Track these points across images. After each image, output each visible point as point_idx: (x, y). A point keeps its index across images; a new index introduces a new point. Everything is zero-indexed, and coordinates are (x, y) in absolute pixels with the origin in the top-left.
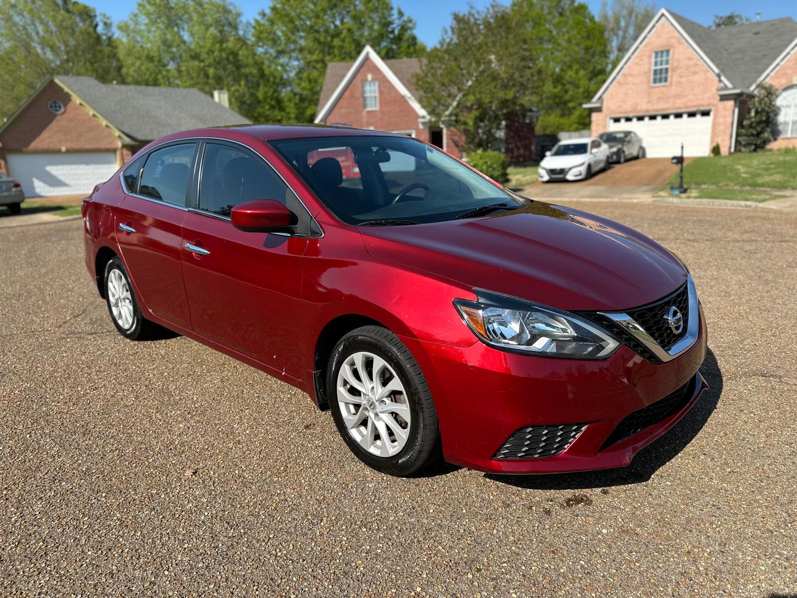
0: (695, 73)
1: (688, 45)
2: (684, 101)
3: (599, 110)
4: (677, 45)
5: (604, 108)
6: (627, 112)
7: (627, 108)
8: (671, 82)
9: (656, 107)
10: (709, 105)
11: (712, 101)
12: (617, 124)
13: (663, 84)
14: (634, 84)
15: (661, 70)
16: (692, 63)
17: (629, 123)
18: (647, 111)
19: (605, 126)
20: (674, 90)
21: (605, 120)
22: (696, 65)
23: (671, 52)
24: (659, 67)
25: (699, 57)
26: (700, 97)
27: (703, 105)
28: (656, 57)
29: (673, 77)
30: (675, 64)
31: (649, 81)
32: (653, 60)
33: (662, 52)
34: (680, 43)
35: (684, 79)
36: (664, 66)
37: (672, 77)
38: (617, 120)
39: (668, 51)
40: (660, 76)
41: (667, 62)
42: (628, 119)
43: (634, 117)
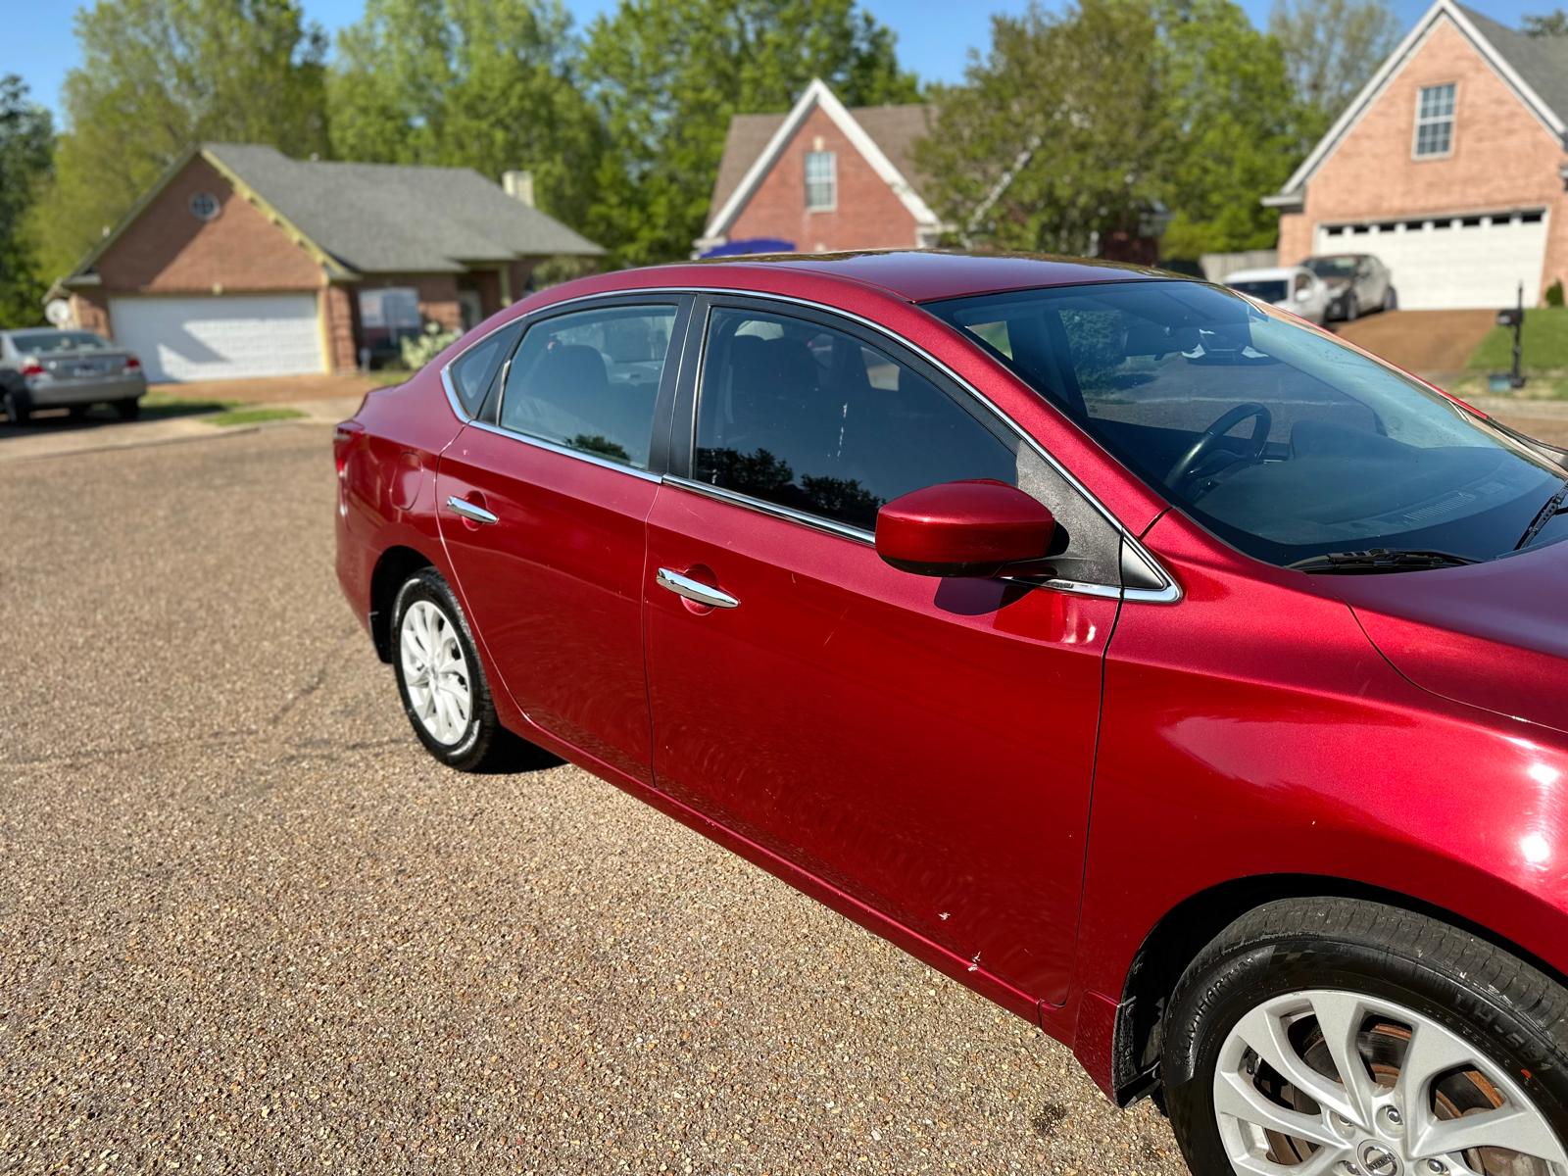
0: (1510, 132)
1: (1497, 74)
2: (1484, 190)
3: (1296, 209)
4: (1471, 74)
5: (1309, 207)
6: (1359, 215)
7: (1359, 206)
8: (1458, 152)
9: (1421, 203)
10: (1540, 199)
11: (1548, 192)
12: (1336, 240)
13: (1438, 155)
14: (1375, 156)
15: (1435, 126)
16: (1504, 111)
17: (1361, 238)
18: (1402, 211)
19: (1309, 242)
20: (1462, 168)
21: (1309, 231)
22: (1512, 115)
23: (1458, 90)
24: (1430, 120)
25: (1519, 99)
26: (1521, 182)
27: (1527, 200)
28: (1426, 98)
29: (1462, 142)
30: (1467, 113)
31: (1408, 150)
32: (1419, 105)
33: (1438, 89)
34: (1479, 70)
35: (1486, 145)
36: (1442, 119)
37: (1458, 140)
38: (1335, 231)
39: (1451, 87)
40: (1433, 139)
41: (1449, 110)
42: (1361, 229)
43: (1373, 224)
